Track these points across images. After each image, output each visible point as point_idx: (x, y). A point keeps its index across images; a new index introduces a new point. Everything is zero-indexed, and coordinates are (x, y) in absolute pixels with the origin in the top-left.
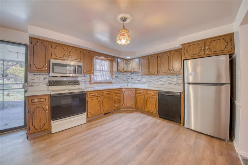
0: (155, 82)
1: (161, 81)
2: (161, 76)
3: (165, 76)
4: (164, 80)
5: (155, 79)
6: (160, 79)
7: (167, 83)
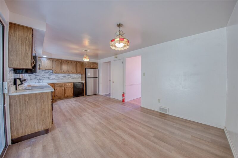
0: (62, 78)
1: (67, 77)
2: (68, 74)
3: (70, 74)
4: (69, 76)
5: (63, 76)
6: (67, 76)
7: (71, 78)
